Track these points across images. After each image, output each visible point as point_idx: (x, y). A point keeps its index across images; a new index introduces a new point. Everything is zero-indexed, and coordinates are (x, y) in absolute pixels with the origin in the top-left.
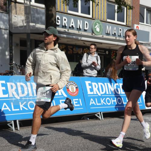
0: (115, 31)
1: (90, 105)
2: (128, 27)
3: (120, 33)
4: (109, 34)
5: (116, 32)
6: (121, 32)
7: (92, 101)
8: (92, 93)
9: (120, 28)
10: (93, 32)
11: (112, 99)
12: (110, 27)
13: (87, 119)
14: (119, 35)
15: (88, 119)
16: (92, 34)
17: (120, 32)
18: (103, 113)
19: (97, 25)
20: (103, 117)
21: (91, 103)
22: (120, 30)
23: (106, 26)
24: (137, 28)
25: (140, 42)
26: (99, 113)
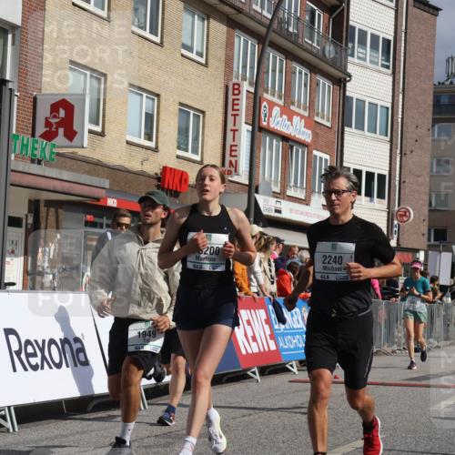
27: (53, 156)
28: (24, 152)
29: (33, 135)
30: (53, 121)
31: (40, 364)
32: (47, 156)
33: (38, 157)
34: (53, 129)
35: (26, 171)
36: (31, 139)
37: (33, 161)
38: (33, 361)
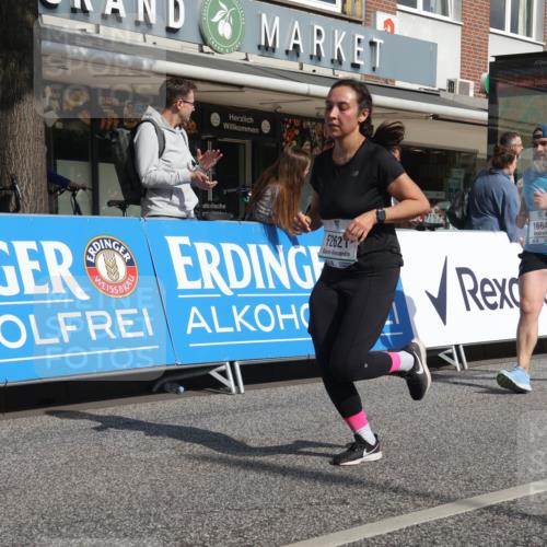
0: (296, 38)
1: (189, 331)
2: (350, 21)
3: (318, 45)
4: (274, 50)
5: (299, 42)
6: (321, 42)
7: (195, 315)
8: (196, 285)
9: (316, 28)
10: (204, 41)
11: (278, 307)
12: (277, 20)
13: (178, 392)
14: (315, 53)
15: (182, 389)
16: (201, 46)
17: (316, 42)
18: (241, 367)
19: (222, 9)
20: (245, 383)
21: (191, 325)
22: (319, 33)
23: (260, 16)
24: (386, 26)
25: (399, 84)
26: (228, 364)
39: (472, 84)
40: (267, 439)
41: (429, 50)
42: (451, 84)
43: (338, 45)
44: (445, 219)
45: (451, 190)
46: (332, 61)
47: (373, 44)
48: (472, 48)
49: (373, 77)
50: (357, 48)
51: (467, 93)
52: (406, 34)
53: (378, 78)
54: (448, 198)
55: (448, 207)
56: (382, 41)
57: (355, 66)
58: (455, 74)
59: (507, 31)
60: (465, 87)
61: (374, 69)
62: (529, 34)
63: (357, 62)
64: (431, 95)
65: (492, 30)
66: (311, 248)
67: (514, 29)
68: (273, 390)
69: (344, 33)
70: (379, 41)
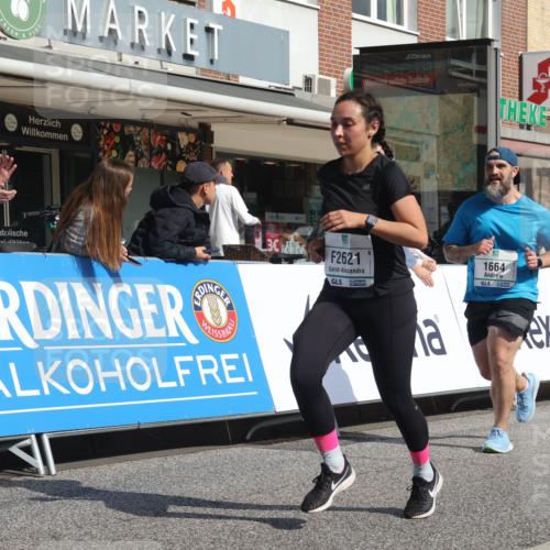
0: (112, 21)
2: (180, 1)
3: (140, 31)
4: (84, 35)
5: (116, 26)
6: (143, 27)
9: (137, 8)
14: (137, 41)
17: (138, 26)
18: (51, 440)
20: (56, 462)
22: (141, 15)
24: (224, 8)
25: (243, 80)
26: (33, 437)
27: (544, 121)
28: (512, 117)
29: (521, 98)
30: (542, 81)
31: (545, 341)
32: (538, 120)
33: (528, 121)
34: (542, 91)
35: (515, 137)
36: (519, 103)
37: (521, 127)
38: (538, 338)
39: (333, 81)
40: (86, 534)
41: (280, 39)
42: (308, 81)
43: (166, 31)
44: (307, 248)
45: (312, 212)
46: (159, 51)
47: (209, 30)
48: (332, 37)
49: (210, 71)
50: (189, 36)
51: (328, 93)
52: (250, 19)
53: (216, 72)
54: (310, 222)
55: (309, 234)
56: (221, 27)
57: (189, 58)
58: (312, 69)
59: (374, 18)
60: (325, 86)
61: (212, 61)
62: (399, 21)
63: (190, 52)
64: (284, 95)
65: (355, 16)
66: (137, 286)
67: (382, 15)
68: (93, 469)
69: (173, 16)
70: (216, 27)
